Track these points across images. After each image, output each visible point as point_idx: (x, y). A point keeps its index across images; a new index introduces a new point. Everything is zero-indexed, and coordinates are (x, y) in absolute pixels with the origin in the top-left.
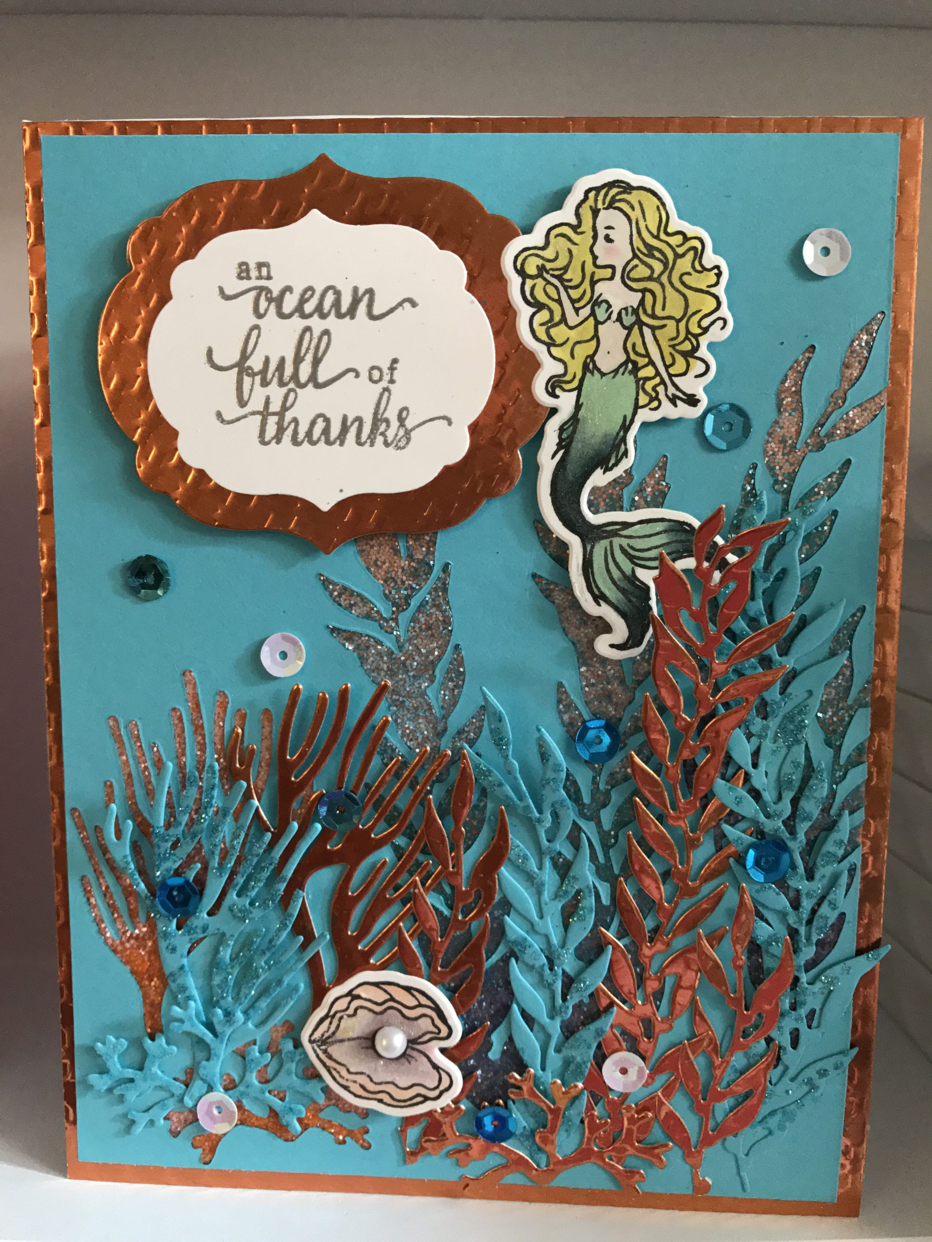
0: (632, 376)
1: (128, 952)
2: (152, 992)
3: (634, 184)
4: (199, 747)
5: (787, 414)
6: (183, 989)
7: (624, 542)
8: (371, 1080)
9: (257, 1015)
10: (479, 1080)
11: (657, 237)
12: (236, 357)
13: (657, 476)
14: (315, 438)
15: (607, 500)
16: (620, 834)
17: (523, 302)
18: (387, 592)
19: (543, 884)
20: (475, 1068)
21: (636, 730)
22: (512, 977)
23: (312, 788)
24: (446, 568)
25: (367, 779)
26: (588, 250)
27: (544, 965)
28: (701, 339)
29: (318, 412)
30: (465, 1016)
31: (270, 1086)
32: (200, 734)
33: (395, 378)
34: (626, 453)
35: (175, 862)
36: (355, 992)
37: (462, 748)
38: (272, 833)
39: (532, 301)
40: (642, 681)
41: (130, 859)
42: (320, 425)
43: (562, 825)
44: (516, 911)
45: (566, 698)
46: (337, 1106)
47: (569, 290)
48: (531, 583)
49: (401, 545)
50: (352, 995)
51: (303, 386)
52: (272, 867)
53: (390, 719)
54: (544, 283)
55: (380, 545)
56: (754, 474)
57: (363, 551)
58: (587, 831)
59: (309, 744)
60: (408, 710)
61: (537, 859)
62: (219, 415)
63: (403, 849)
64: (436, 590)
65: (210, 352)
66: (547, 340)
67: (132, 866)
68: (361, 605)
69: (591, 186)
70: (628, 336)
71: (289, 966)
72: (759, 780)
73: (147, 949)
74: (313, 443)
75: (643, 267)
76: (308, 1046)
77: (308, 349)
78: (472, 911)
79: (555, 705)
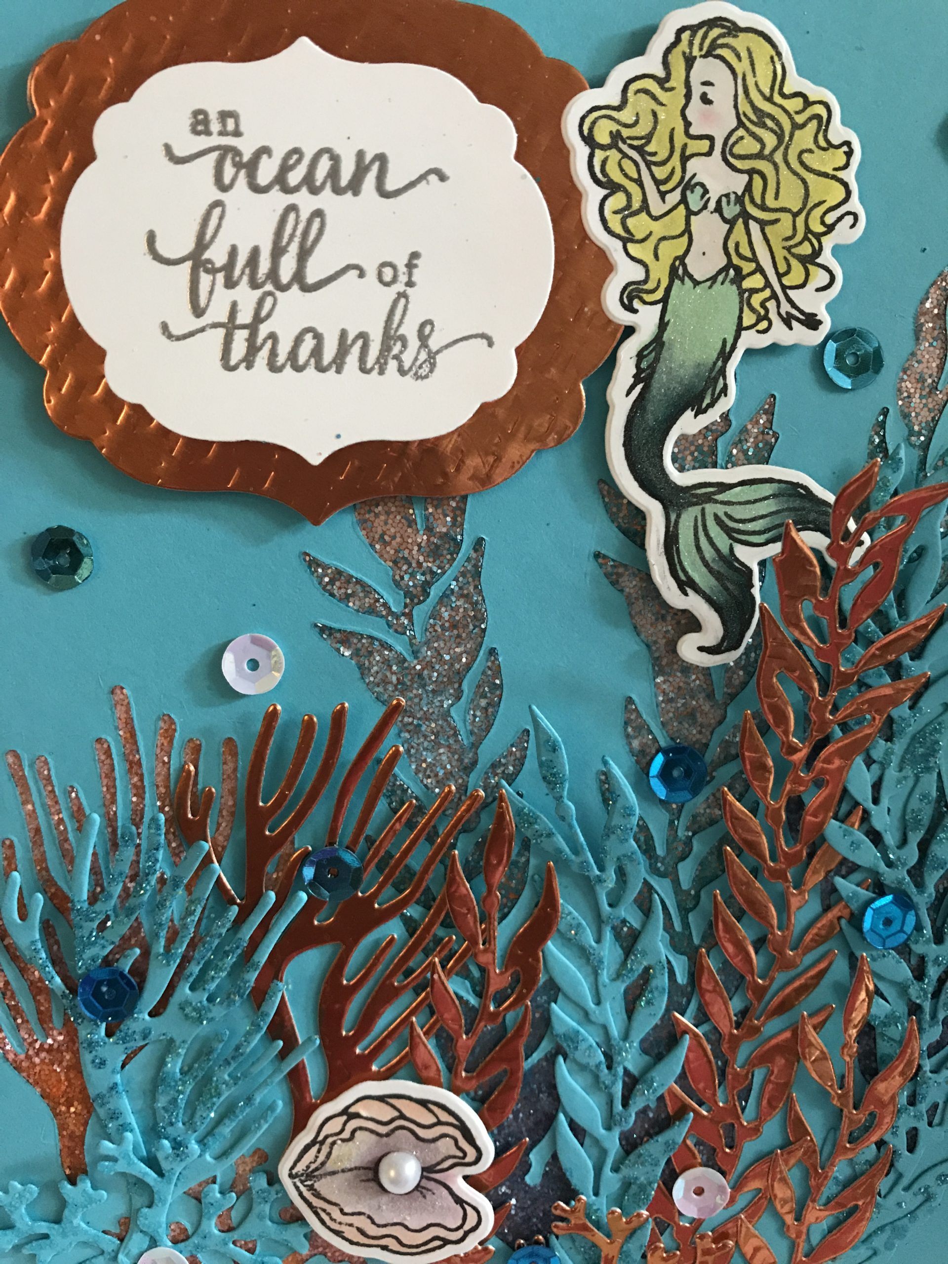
0: (734, 287)
1: (38, 1069)
2: (71, 1122)
3: (742, 24)
4: (134, 791)
5: (927, 344)
6: (115, 1115)
7: (720, 510)
8: (373, 1222)
9: (216, 1146)
10: (513, 1212)
11: (770, 100)
12: (188, 246)
13: (761, 422)
14: (302, 360)
15: (696, 454)
16: (703, 894)
17: (591, 181)
18: (397, 577)
19: (601, 961)
20: (508, 1197)
21: (728, 758)
22: (558, 1080)
23: (293, 843)
24: (479, 544)
25: (369, 830)
26: (679, 113)
27: (600, 1063)
28: (824, 239)
29: (306, 325)
30: (496, 1132)
31: (235, 1235)
32: (137, 774)
33: (414, 279)
34: (725, 390)
35: (104, 947)
36: (352, 1110)
37: (498, 785)
38: (238, 905)
39: (604, 180)
40: (737, 694)
41: (39, 945)
42: (309, 343)
43: (629, 885)
44: (566, 996)
45: (637, 718)
46: (325, 1255)
47: (653, 168)
48: (591, 566)
49: (417, 513)
50: (348, 1114)
51: (284, 288)
52: (239, 951)
53: (401, 749)
54: (620, 156)
55: (388, 513)
56: (884, 422)
57: (366, 521)
58: (660, 892)
59: (289, 786)
60: (425, 737)
61: (594, 929)
62: (165, 327)
63: (415, 921)
64: (463, 574)
65: (151, 238)
66: (623, 234)
67: (44, 955)
68: (361, 595)
69: (685, 24)
70: (730, 232)
71: (261, 1080)
72: (882, 820)
73: (65, 1064)
74: (299, 369)
75: (751, 139)
76: (287, 1183)
77: (292, 236)
78: (508, 997)
79: (620, 728)
